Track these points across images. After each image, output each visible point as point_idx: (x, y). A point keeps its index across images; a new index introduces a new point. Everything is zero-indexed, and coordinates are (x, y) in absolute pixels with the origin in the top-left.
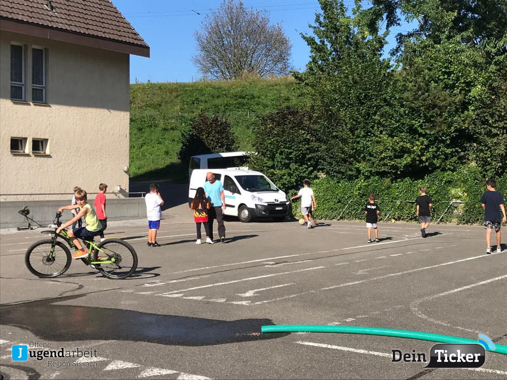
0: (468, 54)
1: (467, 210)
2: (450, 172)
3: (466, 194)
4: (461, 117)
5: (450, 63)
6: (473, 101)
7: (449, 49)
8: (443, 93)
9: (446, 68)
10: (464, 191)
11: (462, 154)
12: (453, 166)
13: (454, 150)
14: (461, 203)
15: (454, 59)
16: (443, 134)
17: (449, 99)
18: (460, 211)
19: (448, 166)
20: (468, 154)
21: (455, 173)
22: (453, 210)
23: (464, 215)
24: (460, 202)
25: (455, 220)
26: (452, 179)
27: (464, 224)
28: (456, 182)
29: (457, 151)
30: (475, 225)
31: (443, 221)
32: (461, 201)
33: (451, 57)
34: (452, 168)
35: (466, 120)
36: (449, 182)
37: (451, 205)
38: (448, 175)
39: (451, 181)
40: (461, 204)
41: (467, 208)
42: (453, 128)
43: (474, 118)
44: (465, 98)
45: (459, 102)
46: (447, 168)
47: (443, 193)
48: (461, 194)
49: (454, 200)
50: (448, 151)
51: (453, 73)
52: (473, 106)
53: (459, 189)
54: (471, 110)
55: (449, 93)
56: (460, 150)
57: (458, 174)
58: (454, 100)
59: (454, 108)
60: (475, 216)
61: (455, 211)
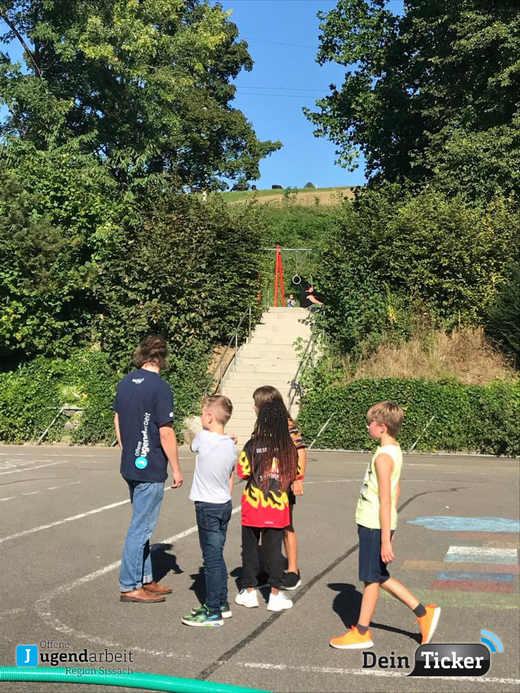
0: (93, 171)
1: (87, 421)
2: (59, 360)
3: (85, 396)
4: (79, 271)
5: (63, 182)
6: (98, 247)
7: (61, 161)
8: (52, 230)
9: (56, 190)
10: (83, 392)
11: (80, 330)
12: (65, 350)
13: (67, 324)
14: (76, 410)
15: (70, 176)
16: (51, 297)
17: (62, 242)
18: (75, 423)
19: (57, 350)
20: (89, 331)
21: (67, 361)
22: (64, 422)
23: (81, 430)
24: (77, 408)
25: (67, 439)
26: (64, 370)
27: (82, 444)
28: (70, 375)
29: (71, 325)
30: (99, 445)
31: (47, 440)
32: (78, 406)
33: (65, 173)
34: (64, 353)
35: (86, 275)
36: (58, 376)
37: (61, 414)
38: (56, 364)
39: (62, 375)
40: (77, 412)
41: (87, 419)
42: (66, 288)
43: (101, 273)
44: (86, 241)
45: (76, 246)
46: (55, 353)
47: (47, 395)
48: (77, 396)
49: (66, 406)
50: (58, 325)
51: (68, 200)
52: (99, 254)
53: (75, 388)
54: (94, 261)
55: (62, 231)
56: (76, 324)
57: (72, 363)
58: (70, 244)
59: (68, 257)
60: (100, 431)
61: (68, 423)
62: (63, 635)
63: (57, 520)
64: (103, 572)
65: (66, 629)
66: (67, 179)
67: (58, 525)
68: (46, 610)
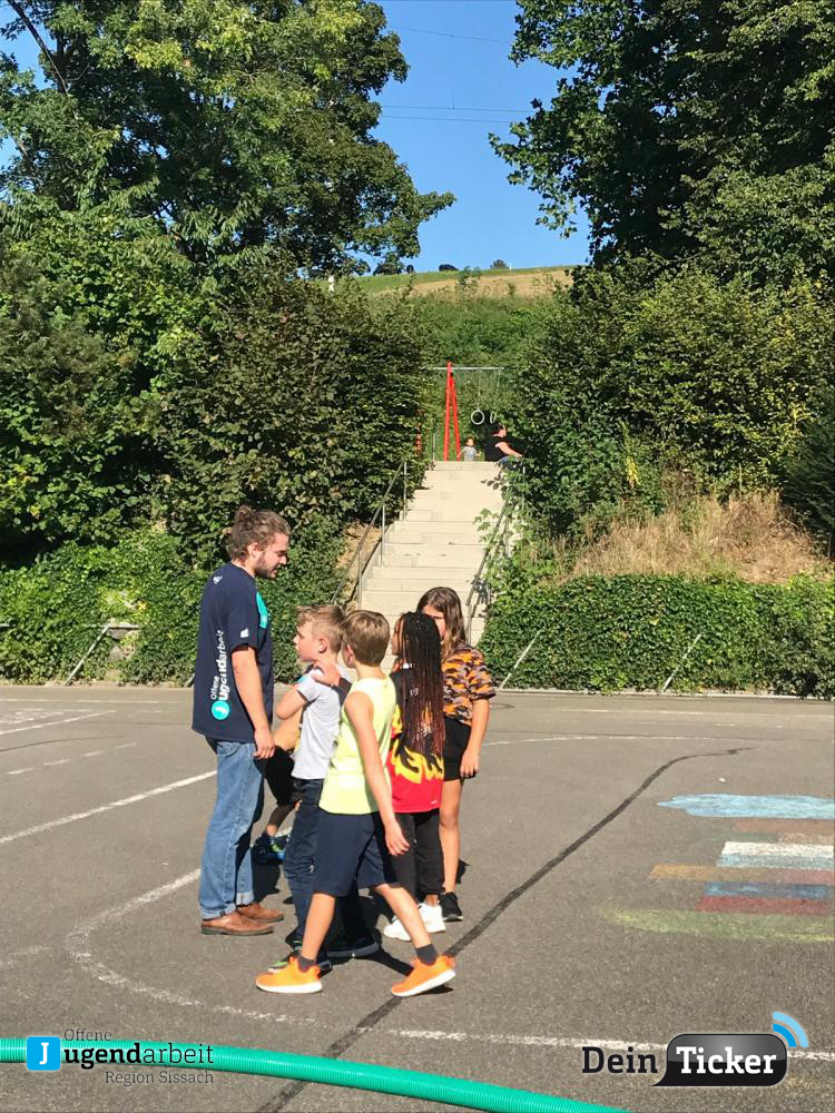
0: (154, 243)
1: (146, 647)
2: (101, 549)
3: (143, 606)
4: (131, 406)
5: (104, 262)
6: (161, 367)
7: (100, 227)
8: (88, 340)
9: (93, 275)
10: (138, 599)
11: (134, 500)
12: (110, 532)
13: (112, 490)
14: (129, 629)
15: (115, 253)
16: (87, 447)
17: (104, 358)
18: (127, 650)
19: (97, 532)
20: (148, 502)
21: (114, 550)
22: (109, 647)
23: (137, 661)
24: (129, 625)
25: (114, 675)
26: (107, 565)
27: (137, 683)
28: (117, 573)
29: (119, 493)
30: (165, 686)
31: (83, 677)
32: (131, 622)
33: (106, 248)
34: (108, 537)
35: (143, 412)
36: (99, 574)
37: (105, 635)
38: (96, 556)
39: (105, 573)
40: (130, 633)
41: (146, 643)
42: (110, 433)
43: (166, 409)
44: (141, 356)
45: (125, 366)
46: (93, 538)
47: (82, 604)
48: (128, 605)
49: (113, 622)
50: (98, 492)
51: (112, 291)
52: (163, 378)
53: (125, 593)
54: (155, 390)
55: (102, 341)
56: (128, 491)
57: (121, 553)
58: (115, 362)
59: (113, 383)
60: (166, 663)
61: (115, 650)
62: (111, 987)
63: (98, 805)
64: (174, 887)
65: (115, 979)
66: (111, 257)
67: (102, 814)
68: (83, 948)
